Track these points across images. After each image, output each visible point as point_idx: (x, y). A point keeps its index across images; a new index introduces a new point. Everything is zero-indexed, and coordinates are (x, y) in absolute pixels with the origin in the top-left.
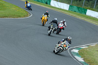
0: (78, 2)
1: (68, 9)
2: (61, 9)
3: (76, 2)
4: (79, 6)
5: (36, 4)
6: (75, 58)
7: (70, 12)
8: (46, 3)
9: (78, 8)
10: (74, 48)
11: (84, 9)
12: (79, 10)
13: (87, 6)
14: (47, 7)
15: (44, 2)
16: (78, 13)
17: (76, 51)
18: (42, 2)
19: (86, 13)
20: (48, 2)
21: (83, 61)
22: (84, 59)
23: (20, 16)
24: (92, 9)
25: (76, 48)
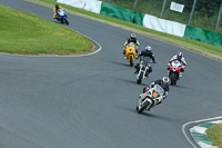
0: (206, 18)
1: (182, 35)
2: (166, 35)
3: (200, 20)
4: (208, 28)
5: (110, 23)
6: (198, 145)
7: (187, 41)
8: (134, 22)
9: (206, 32)
10: (196, 124)
11: (219, 34)
14: (135, 30)
15: (127, 18)
16: (206, 44)
17: (202, 130)
18: (124, 19)
20: (138, 19)
23: (73, 51)
25: (202, 124)
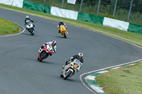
0: (90, 7)
1: (76, 19)
3: (87, 8)
4: (92, 14)
6: (90, 88)
7: (79, 22)
8: (45, 12)
9: (91, 16)
10: (89, 74)
11: (99, 16)
12: (92, 20)
13: (104, 13)
14: (46, 17)
15: (40, 10)
16: (91, 23)
17: (92, 78)
18: (38, 11)
19: (102, 23)
20: (47, 10)
21: (102, 92)
22: (104, 89)
23: (7, 33)
24: (110, 16)
25: (92, 74)
